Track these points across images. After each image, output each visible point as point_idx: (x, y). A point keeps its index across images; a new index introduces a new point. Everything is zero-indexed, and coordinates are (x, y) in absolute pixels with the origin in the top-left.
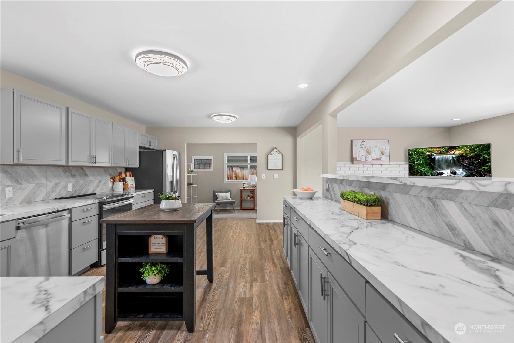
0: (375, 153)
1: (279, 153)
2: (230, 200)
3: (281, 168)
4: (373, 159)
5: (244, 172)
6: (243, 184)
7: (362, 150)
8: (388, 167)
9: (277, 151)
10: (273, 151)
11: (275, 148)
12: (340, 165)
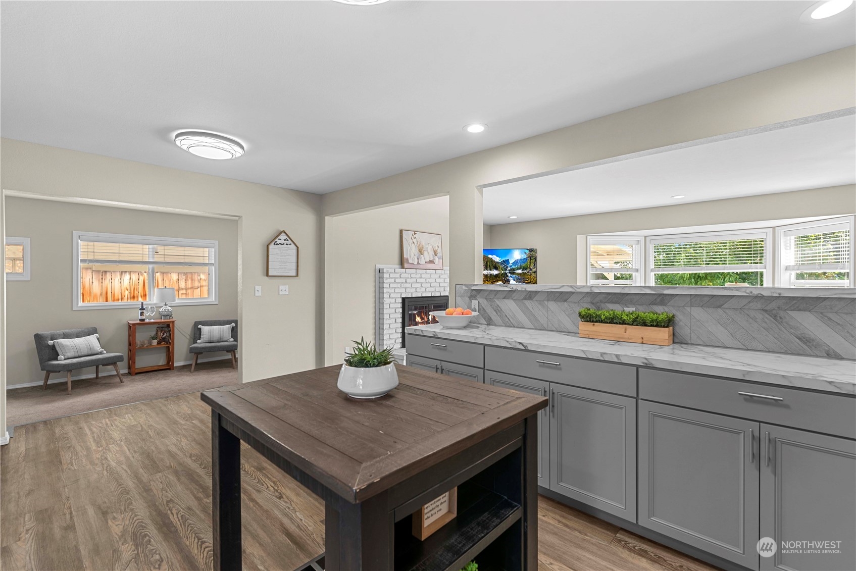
0: (428, 253)
1: (290, 242)
2: (101, 353)
3: (294, 274)
4: (426, 261)
5: (107, 282)
6: (140, 311)
7: (413, 246)
8: (442, 274)
9: (286, 237)
10: (279, 237)
11: (285, 232)
12: (388, 270)
